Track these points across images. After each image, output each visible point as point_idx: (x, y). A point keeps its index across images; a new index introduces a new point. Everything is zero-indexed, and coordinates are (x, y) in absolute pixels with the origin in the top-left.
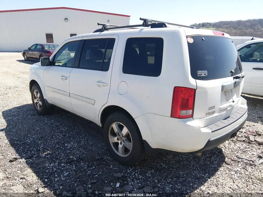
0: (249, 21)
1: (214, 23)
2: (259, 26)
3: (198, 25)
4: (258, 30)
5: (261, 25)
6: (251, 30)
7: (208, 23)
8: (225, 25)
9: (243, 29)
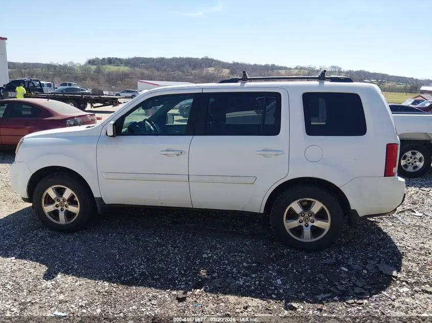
0: (174, 59)
1: (126, 59)
2: (187, 67)
3: (102, 60)
4: (188, 72)
5: (190, 66)
6: (180, 73)
7: (116, 59)
8: (142, 64)
9: (169, 71)
